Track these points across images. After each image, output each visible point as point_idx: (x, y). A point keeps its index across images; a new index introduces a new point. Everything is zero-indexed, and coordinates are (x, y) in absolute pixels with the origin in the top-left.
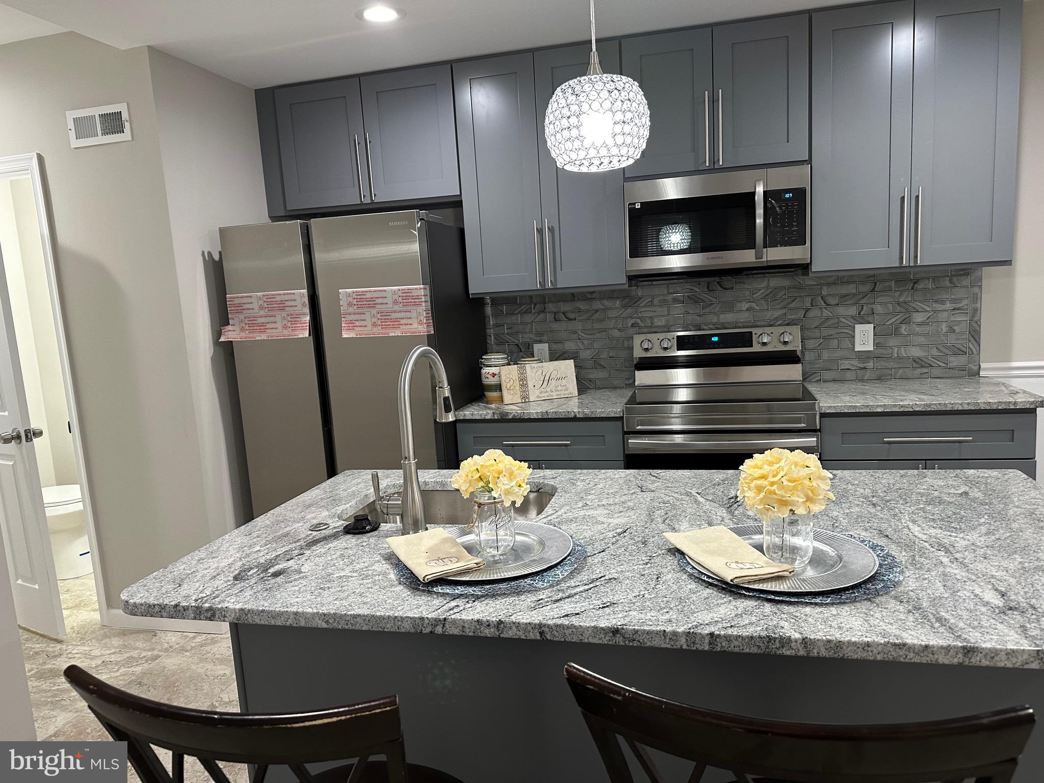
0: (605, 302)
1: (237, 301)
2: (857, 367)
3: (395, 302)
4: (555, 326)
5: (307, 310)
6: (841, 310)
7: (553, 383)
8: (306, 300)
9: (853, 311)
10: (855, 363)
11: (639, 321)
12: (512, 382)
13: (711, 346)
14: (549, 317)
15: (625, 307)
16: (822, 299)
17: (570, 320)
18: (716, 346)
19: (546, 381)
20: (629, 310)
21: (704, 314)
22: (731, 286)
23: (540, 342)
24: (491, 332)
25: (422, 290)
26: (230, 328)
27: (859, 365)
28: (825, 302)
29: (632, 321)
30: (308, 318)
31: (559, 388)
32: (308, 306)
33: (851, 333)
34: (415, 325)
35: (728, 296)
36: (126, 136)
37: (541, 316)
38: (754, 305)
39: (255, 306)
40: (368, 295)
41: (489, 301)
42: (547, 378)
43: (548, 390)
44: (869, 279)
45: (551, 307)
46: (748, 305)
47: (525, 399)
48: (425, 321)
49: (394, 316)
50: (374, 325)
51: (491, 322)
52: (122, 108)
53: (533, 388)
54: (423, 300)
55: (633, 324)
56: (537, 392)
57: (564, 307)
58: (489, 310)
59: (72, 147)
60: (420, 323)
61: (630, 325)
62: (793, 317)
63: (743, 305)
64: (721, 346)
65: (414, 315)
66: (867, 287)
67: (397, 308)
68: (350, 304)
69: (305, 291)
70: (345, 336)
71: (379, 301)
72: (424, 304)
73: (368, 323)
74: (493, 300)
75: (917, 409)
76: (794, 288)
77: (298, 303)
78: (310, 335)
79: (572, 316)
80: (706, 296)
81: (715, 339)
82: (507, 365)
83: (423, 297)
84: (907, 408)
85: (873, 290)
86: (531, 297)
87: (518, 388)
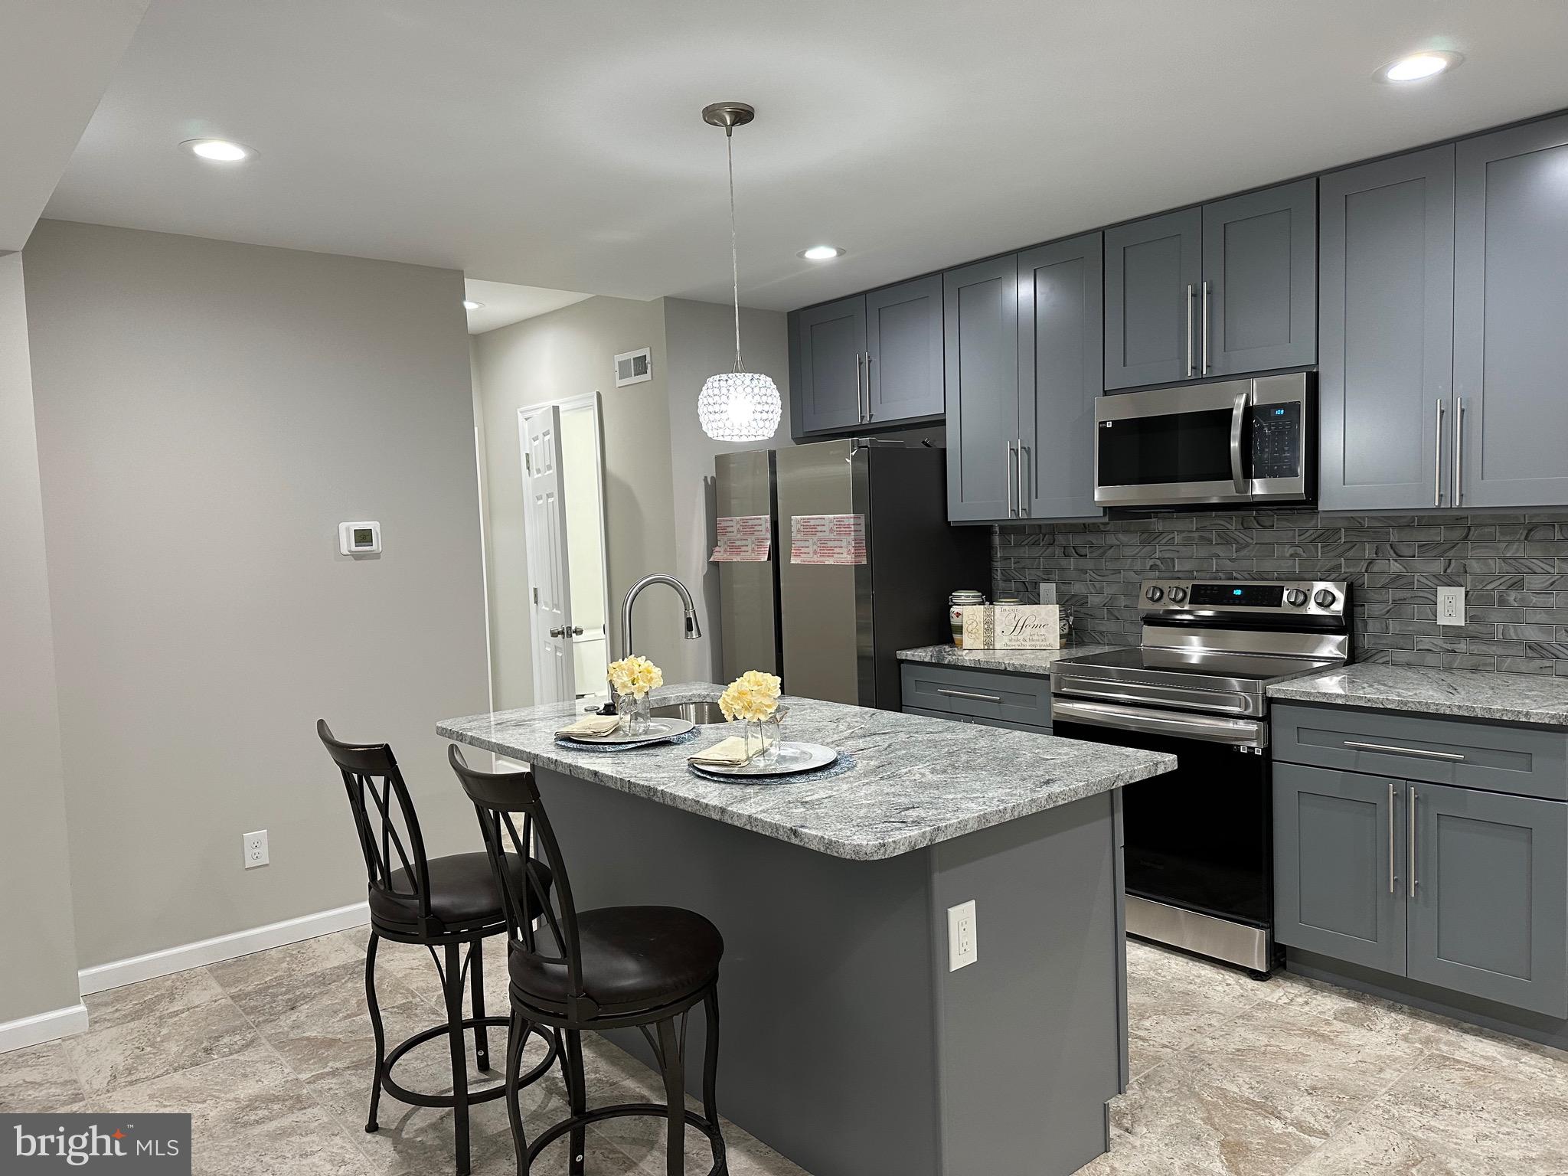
0: (1120, 536)
1: (724, 524)
2: (1441, 647)
3: (831, 531)
4: (1064, 562)
5: (769, 535)
6: (1418, 564)
7: (1028, 630)
8: (769, 525)
9: (1438, 566)
10: (1439, 642)
11: (1158, 563)
12: (975, 624)
13: (1231, 601)
14: (1058, 551)
15: (1143, 543)
16: (1392, 548)
17: (1081, 556)
18: (1237, 602)
19: (1019, 627)
20: (1148, 548)
21: (1237, 558)
22: (1271, 524)
23: (1047, 581)
24: (998, 565)
25: (852, 520)
26: (717, 549)
27: (1445, 646)
28: (1395, 553)
29: (1151, 562)
30: (769, 543)
31: (1035, 638)
32: (770, 531)
33: (1433, 598)
34: (845, 555)
35: (1268, 536)
36: (647, 377)
37: (1050, 550)
38: (1300, 551)
39: (734, 529)
40: (812, 523)
41: (997, 529)
42: (1020, 624)
43: (1021, 637)
44: (1459, 522)
45: (1061, 539)
46: (1291, 551)
47: (989, 646)
48: (853, 551)
49: (830, 544)
50: (815, 552)
51: (998, 553)
52: (646, 352)
53: (1000, 634)
54: (853, 529)
55: (1151, 566)
56: (1006, 640)
57: (1078, 540)
58: (996, 540)
59: (617, 386)
60: (849, 553)
61: (1148, 568)
62: (1351, 570)
63: (1286, 550)
64: (1243, 602)
65: (844, 544)
66: (1457, 534)
67: (832, 536)
68: (799, 531)
69: (768, 517)
70: (792, 562)
71: (819, 528)
72: (853, 533)
73: (810, 550)
74: (1001, 528)
75: (1389, 707)
76: (1353, 530)
77: (763, 528)
78: (769, 559)
79: (1082, 551)
80: (1241, 536)
81: (1238, 592)
82: (980, 605)
83: (852, 526)
84: (1376, 703)
85: (1466, 538)
86: (1040, 526)
87: (981, 632)
